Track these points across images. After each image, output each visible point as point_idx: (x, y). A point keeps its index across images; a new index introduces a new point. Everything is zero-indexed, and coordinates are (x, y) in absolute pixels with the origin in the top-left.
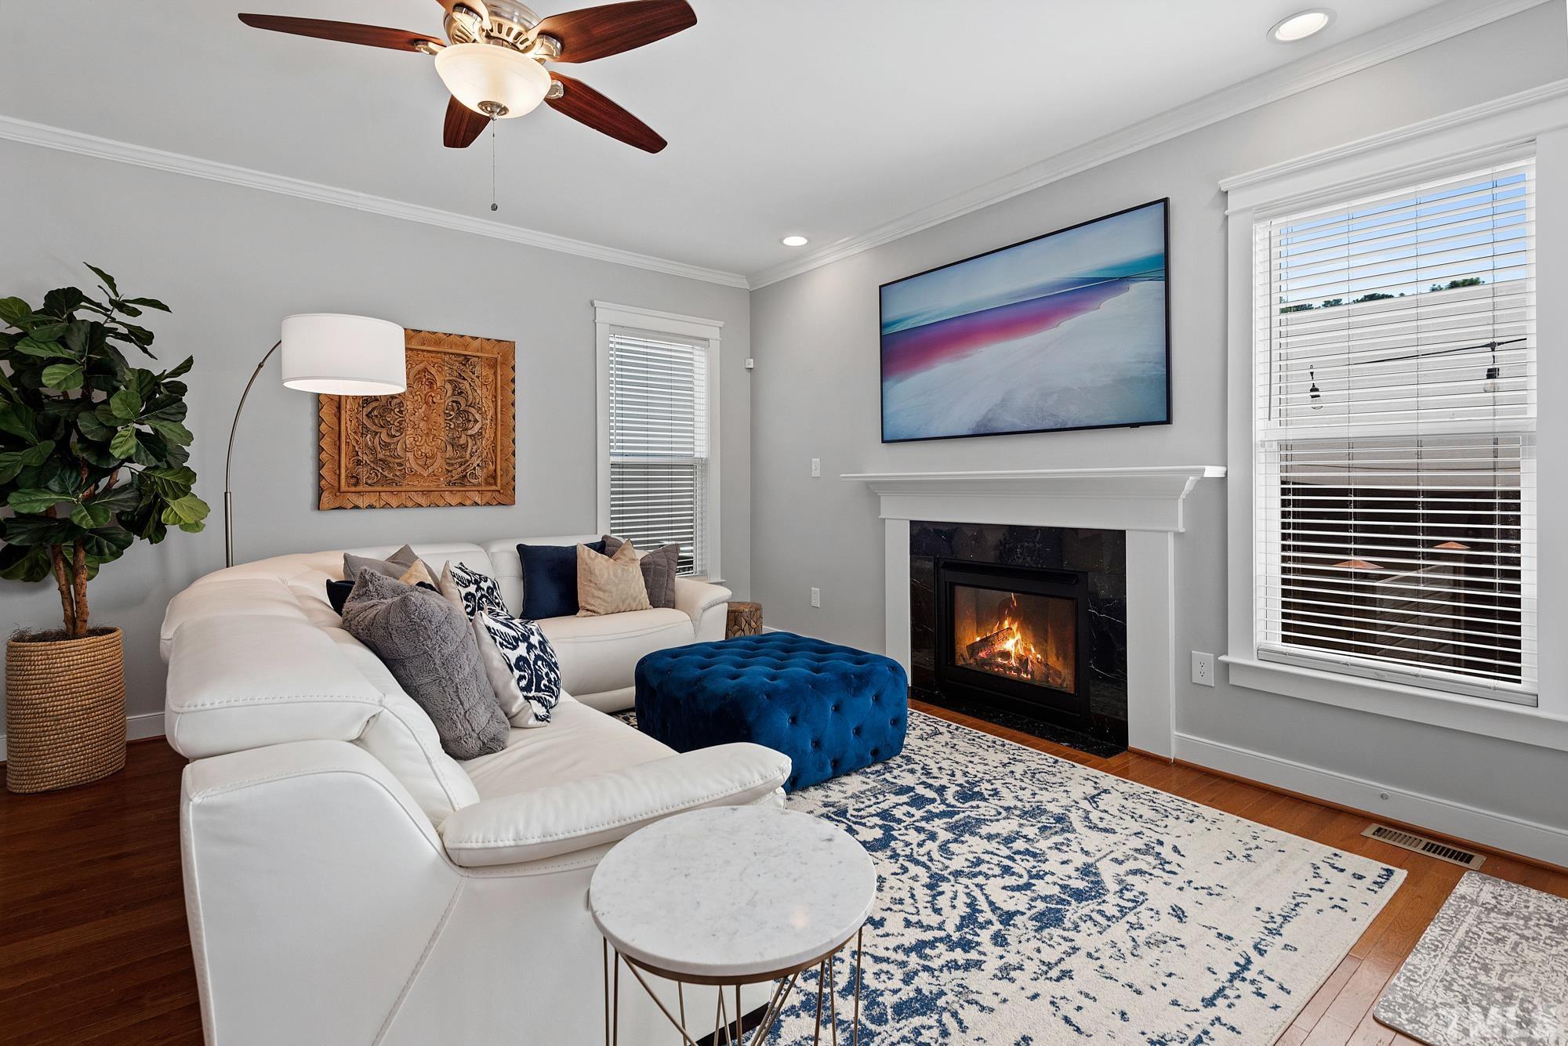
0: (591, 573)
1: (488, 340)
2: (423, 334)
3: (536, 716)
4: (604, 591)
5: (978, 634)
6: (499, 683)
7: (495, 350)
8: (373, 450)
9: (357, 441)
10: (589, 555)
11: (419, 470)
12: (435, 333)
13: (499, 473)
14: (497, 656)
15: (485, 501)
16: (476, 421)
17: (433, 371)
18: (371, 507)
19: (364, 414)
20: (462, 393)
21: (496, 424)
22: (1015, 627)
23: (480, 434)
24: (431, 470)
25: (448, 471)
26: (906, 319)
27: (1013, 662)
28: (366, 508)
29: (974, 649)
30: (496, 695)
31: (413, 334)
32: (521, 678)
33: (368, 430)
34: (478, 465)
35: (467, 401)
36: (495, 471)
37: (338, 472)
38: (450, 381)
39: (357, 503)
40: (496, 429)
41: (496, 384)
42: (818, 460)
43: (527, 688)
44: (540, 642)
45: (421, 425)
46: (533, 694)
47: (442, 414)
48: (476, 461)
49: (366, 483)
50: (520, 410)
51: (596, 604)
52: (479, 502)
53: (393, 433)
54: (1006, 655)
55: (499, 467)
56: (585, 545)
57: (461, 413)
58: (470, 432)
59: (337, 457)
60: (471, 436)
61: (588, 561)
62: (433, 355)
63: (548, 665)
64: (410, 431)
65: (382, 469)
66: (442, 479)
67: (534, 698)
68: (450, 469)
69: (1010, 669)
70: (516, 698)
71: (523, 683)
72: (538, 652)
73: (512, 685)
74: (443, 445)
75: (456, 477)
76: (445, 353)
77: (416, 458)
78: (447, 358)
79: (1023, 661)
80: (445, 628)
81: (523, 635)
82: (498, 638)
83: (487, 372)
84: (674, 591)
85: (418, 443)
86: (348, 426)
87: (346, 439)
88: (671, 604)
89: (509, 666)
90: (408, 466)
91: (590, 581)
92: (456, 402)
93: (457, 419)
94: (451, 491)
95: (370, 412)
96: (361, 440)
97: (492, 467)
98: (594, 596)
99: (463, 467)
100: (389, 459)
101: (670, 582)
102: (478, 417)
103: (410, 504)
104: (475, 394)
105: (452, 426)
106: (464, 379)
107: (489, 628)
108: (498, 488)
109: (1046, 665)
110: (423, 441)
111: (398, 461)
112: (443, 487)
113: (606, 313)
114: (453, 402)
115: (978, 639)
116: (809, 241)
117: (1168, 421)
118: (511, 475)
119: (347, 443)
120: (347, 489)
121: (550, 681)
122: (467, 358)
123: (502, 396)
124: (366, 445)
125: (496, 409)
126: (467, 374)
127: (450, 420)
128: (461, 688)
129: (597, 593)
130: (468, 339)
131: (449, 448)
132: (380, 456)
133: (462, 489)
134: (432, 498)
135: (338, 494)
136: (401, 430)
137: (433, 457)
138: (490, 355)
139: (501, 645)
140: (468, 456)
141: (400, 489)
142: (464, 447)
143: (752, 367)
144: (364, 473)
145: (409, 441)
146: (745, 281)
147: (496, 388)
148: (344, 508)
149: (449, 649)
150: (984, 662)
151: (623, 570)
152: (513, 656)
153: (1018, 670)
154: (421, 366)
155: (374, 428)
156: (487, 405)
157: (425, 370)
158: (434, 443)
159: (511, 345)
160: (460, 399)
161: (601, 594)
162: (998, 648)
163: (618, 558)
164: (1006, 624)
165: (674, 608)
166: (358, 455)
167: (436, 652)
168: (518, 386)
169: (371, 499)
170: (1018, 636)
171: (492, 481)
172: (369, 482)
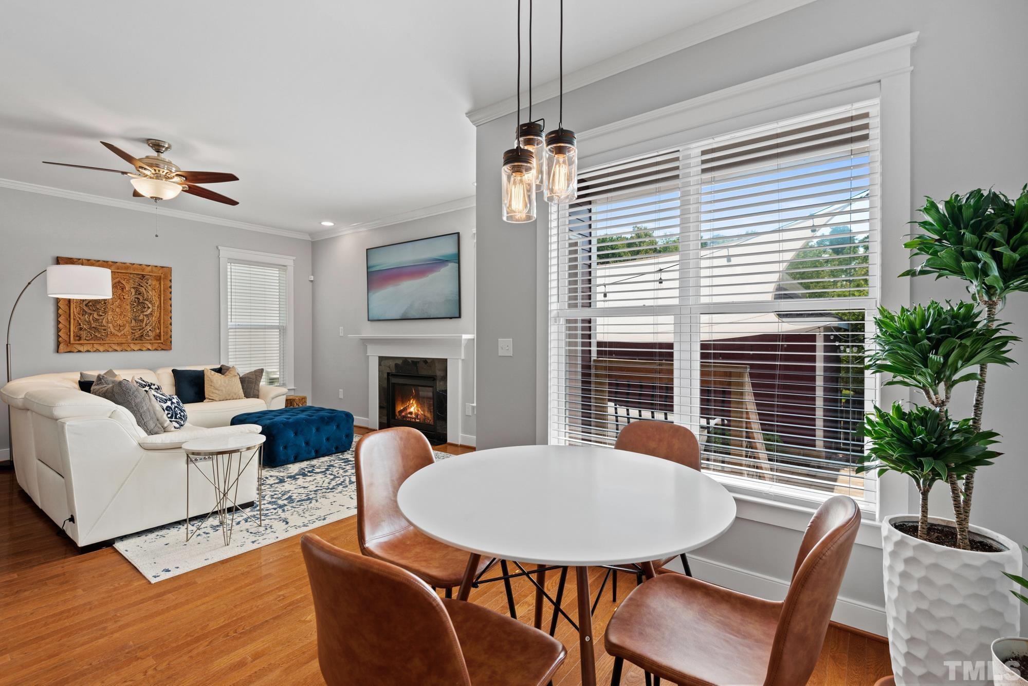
0: (212, 382)
1: (156, 266)
2: (117, 264)
3: (175, 427)
4: (219, 390)
5: (402, 406)
6: (159, 415)
7: (160, 272)
8: (89, 322)
9: (80, 318)
10: (211, 373)
11: (116, 333)
12: (125, 263)
13: (162, 334)
14: (157, 406)
15: (154, 348)
16: (149, 308)
17: (124, 282)
18: (88, 351)
19: (84, 304)
20: (140, 293)
21: (160, 309)
22: (414, 402)
23: (151, 314)
24: (122, 332)
25: (133, 333)
26: (378, 265)
27: (414, 416)
28: (85, 352)
29: (401, 412)
30: (158, 420)
31: (112, 264)
32: (168, 414)
33: (86, 312)
34: (150, 330)
35: (143, 297)
36: (160, 333)
37: (69, 334)
38: (134, 288)
39: (80, 349)
40: (160, 312)
41: (160, 289)
42: (342, 328)
43: (171, 417)
44: (177, 402)
45: (117, 310)
46: (173, 419)
47: (129, 304)
48: (149, 328)
49: (85, 339)
50: (174, 302)
51: (214, 396)
52: (151, 349)
53: (101, 314)
54: (411, 413)
55: (162, 331)
56: (211, 369)
57: (140, 303)
58: (145, 313)
59: (68, 326)
60: (146, 315)
61: (210, 376)
62: (124, 274)
63: (180, 410)
64: (110, 313)
65: (95, 332)
66: (129, 337)
67: (174, 421)
68: (134, 332)
69: (413, 418)
70: (166, 421)
71: (169, 416)
72: (176, 405)
73: (164, 416)
74: (130, 320)
75: (137, 336)
76: (131, 274)
77: (114, 327)
78: (132, 276)
79: (417, 415)
80: (136, 393)
81: (169, 398)
82: (158, 399)
83: (154, 283)
84: (259, 391)
85: (115, 319)
86: (75, 310)
87: (74, 317)
88: (257, 396)
89: (163, 409)
90: (109, 330)
91: (211, 386)
92: (137, 298)
93: (137, 306)
94: (134, 343)
95: (87, 304)
96: (82, 318)
97: (158, 331)
98: (213, 393)
99: (141, 331)
100: (98, 327)
101: (256, 386)
102: (150, 305)
103: (110, 350)
104: (148, 294)
105: (135, 310)
106: (142, 286)
107: (154, 396)
108: (162, 341)
109: (425, 415)
110: (118, 318)
111: (104, 328)
112: (130, 341)
113: (225, 253)
114: (135, 298)
115: (402, 408)
116: (335, 224)
117: (460, 317)
118: (169, 335)
119: (74, 319)
120: (74, 342)
121: (181, 415)
122: (143, 276)
123: (164, 295)
124: (85, 320)
125: (160, 301)
126: (144, 284)
127: (134, 307)
128: (143, 414)
129: (214, 391)
130: (145, 267)
131: (133, 321)
132: (93, 326)
133: (140, 342)
134: (123, 347)
135: (69, 345)
136: (105, 312)
137: (124, 326)
138: (157, 275)
139: (160, 401)
140: (144, 326)
141: (105, 342)
142: (142, 321)
143: (312, 279)
144: (84, 334)
145: (110, 318)
146: (309, 237)
147: (160, 291)
148: (73, 352)
149: (138, 400)
150: (404, 417)
151: (229, 380)
152: (165, 406)
153: (415, 419)
154: (117, 280)
155: (89, 311)
156: (155, 299)
157: (119, 282)
158: (124, 319)
159: (170, 269)
160: (139, 297)
161: (217, 392)
162: (409, 411)
163: (228, 375)
164: (411, 402)
165: (258, 398)
166: (80, 325)
167: (133, 401)
168: (173, 290)
169: (89, 347)
170: (415, 406)
171: (158, 338)
172: (87, 339)
